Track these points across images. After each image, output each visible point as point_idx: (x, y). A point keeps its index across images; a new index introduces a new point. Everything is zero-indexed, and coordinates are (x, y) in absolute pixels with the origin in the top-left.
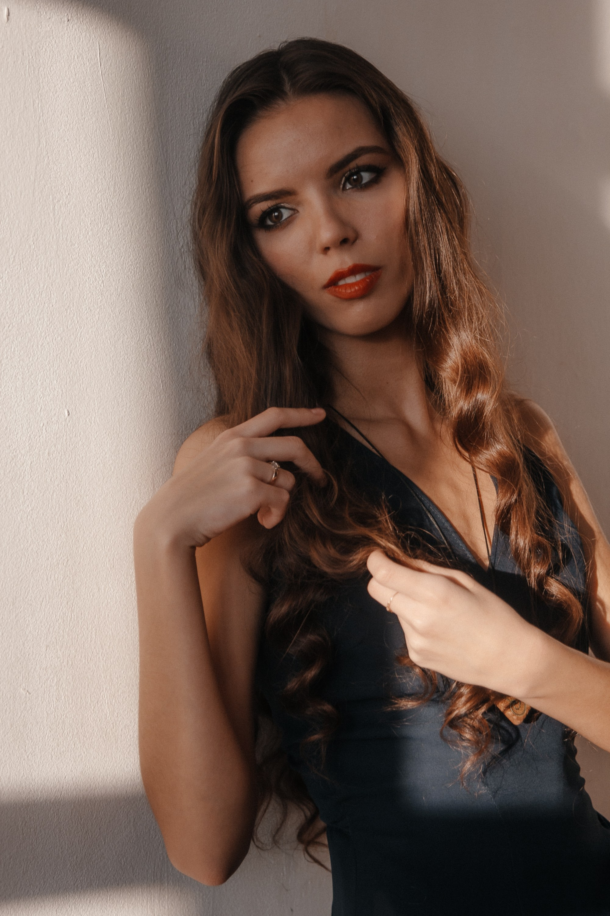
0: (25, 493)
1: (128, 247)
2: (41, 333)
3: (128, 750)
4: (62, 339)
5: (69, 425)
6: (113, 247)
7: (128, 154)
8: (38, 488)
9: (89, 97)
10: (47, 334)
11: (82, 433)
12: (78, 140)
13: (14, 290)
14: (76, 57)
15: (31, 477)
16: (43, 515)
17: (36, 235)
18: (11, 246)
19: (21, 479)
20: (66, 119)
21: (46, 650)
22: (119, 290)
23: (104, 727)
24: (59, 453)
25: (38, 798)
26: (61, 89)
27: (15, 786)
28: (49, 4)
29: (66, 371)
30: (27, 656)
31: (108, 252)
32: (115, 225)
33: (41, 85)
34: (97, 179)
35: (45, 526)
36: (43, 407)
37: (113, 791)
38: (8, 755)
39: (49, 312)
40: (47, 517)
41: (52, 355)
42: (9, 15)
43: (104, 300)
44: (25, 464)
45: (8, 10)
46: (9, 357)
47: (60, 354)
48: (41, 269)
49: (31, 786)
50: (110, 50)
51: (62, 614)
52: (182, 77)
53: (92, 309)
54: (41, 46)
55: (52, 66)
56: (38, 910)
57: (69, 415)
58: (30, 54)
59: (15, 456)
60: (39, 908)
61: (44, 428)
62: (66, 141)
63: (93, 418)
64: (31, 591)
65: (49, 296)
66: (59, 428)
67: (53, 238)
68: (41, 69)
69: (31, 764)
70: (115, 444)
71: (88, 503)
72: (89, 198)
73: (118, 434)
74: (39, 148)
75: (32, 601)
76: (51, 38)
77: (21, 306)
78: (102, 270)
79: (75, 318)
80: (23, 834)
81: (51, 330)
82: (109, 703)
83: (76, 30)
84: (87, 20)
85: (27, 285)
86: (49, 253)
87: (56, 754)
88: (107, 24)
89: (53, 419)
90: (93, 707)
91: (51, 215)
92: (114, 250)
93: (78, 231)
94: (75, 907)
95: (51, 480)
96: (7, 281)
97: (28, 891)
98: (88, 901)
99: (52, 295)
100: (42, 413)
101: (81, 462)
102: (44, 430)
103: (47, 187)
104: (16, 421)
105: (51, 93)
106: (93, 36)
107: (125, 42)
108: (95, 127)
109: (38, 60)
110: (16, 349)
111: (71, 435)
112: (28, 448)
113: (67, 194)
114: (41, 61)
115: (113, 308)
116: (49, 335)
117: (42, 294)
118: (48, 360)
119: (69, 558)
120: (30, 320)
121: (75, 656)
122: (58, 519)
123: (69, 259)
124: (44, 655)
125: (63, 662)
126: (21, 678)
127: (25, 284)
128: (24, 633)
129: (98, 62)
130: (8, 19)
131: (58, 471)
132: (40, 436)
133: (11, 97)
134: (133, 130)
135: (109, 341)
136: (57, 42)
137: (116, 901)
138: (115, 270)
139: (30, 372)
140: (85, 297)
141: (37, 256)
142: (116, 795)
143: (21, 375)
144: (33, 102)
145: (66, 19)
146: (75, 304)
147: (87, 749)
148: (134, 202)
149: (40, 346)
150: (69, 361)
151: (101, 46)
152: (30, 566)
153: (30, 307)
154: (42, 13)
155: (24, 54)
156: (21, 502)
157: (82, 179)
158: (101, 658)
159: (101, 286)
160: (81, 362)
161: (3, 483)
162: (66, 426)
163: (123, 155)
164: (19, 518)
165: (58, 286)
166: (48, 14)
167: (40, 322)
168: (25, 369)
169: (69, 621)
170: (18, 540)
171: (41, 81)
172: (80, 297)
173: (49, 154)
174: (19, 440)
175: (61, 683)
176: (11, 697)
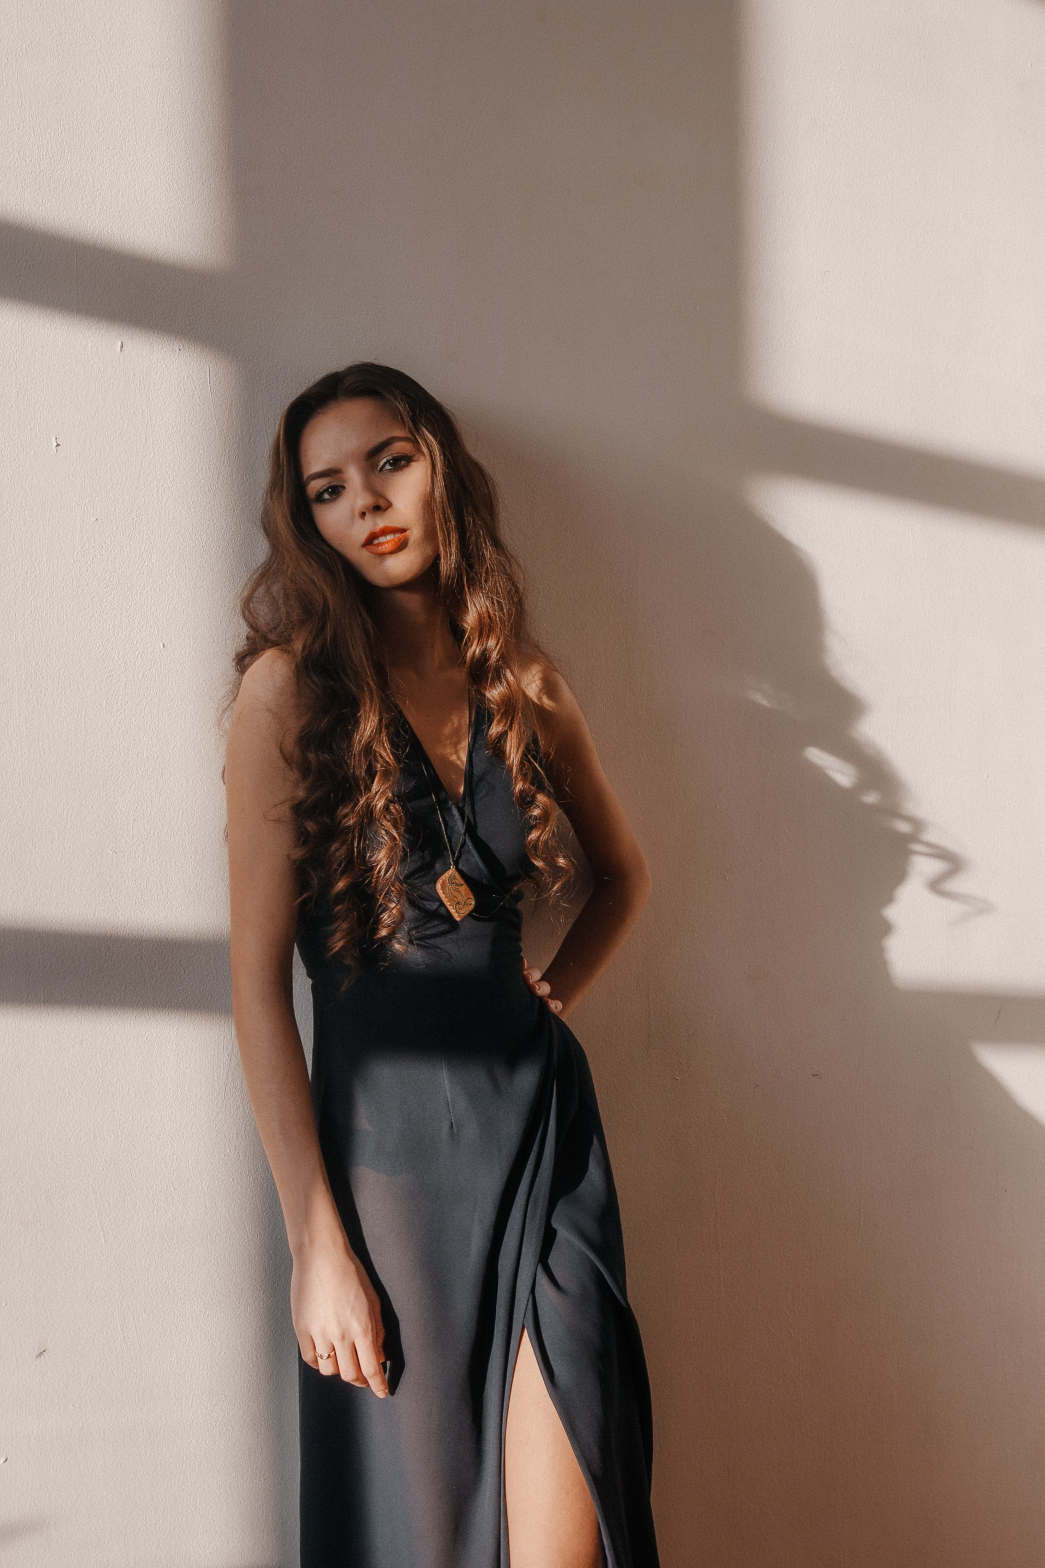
0: (119, 704)
1: (229, 521)
2: (140, 585)
3: (211, 906)
4: (160, 589)
5: (164, 654)
6: (215, 521)
7: (234, 450)
8: (131, 701)
9: (197, 407)
10: (146, 585)
11: (177, 662)
12: (184, 439)
13: (116, 551)
14: (186, 377)
15: (125, 691)
16: (135, 721)
17: (139, 511)
18: (115, 517)
19: (115, 693)
20: (174, 424)
21: (134, 823)
22: (219, 554)
23: (188, 886)
24: (153, 676)
25: (122, 932)
26: (170, 401)
27: (100, 920)
28: (162, 338)
29: (163, 613)
30: (115, 825)
31: (209, 524)
32: (217, 504)
33: (151, 398)
34: (202, 469)
35: (137, 729)
36: (140, 640)
37: (194, 936)
38: (94, 896)
39: (149, 569)
40: (139, 723)
41: (149, 601)
42: (122, 346)
43: (204, 561)
44: (120, 682)
45: (122, 343)
46: (108, 601)
47: (158, 600)
48: (143, 536)
49: (115, 922)
50: (220, 371)
51: (150, 797)
52: (292, 390)
53: (191, 568)
54: (152, 369)
55: (162, 384)
56: (118, 1013)
57: (164, 647)
58: (141, 375)
59: (110, 675)
60: (119, 1013)
61: (140, 655)
62: (173, 440)
63: (188, 651)
64: (121, 778)
65: (150, 556)
66: (154, 656)
67: (156, 512)
68: (152, 386)
69: (115, 906)
70: (209, 672)
71: (180, 715)
72: (193, 483)
73: (212, 664)
74: (146, 446)
75: (122, 785)
76: (163, 363)
77: (122, 564)
78: (203, 539)
79: (174, 574)
80: (106, 956)
81: (150, 582)
82: (194, 868)
83: (187, 357)
84: (199, 349)
85: (128, 547)
86: (151, 524)
87: (139, 901)
88: (218, 352)
89: (149, 650)
90: (177, 870)
91: (155, 496)
92: (216, 523)
93: (181, 508)
94: (153, 1016)
95: (144, 695)
96: (110, 544)
97: (109, 999)
98: (166, 1014)
99: (153, 556)
100: (138, 645)
101: (174, 683)
102: (140, 657)
103: (151, 474)
104: (113, 648)
105: (160, 405)
106: (204, 361)
107: (236, 365)
108: (201, 429)
109: (148, 381)
110: (116, 595)
111: (166, 663)
112: (123, 670)
113: (171, 480)
114: (152, 380)
115: (212, 568)
116: (147, 586)
117: (142, 555)
118: (146, 604)
119: (159, 755)
120: (130, 574)
121: (162, 829)
122: (149, 724)
123: (171, 529)
124: (131, 826)
125: (150, 833)
126: (108, 841)
127: (126, 547)
128: (113, 808)
129: (207, 382)
130: (121, 350)
131: (152, 689)
132: (135, 662)
133: (121, 407)
134: (240, 432)
135: (207, 593)
136: (168, 366)
137: (193, 1018)
138: (215, 538)
139: (128, 613)
140: (184, 559)
141: (139, 526)
142: (197, 939)
143: (120, 615)
144: (142, 411)
145: (177, 349)
146: (174, 563)
147: (169, 901)
148: (238, 486)
149: (138, 594)
150: (166, 606)
151: (211, 369)
152: (121, 758)
153: (130, 564)
154: (154, 345)
155: (136, 375)
156: (114, 709)
157: (186, 469)
158: (187, 833)
159: (201, 550)
160: (178, 607)
161: (98, 695)
162: (161, 655)
163: (229, 451)
164: (112, 722)
165: (158, 549)
166: (161, 345)
167: (139, 576)
168: (124, 611)
169: (156, 802)
170: (110, 738)
171: (150, 396)
172: (180, 558)
173: (155, 450)
174: (115, 663)
175: (146, 848)
176: (98, 854)
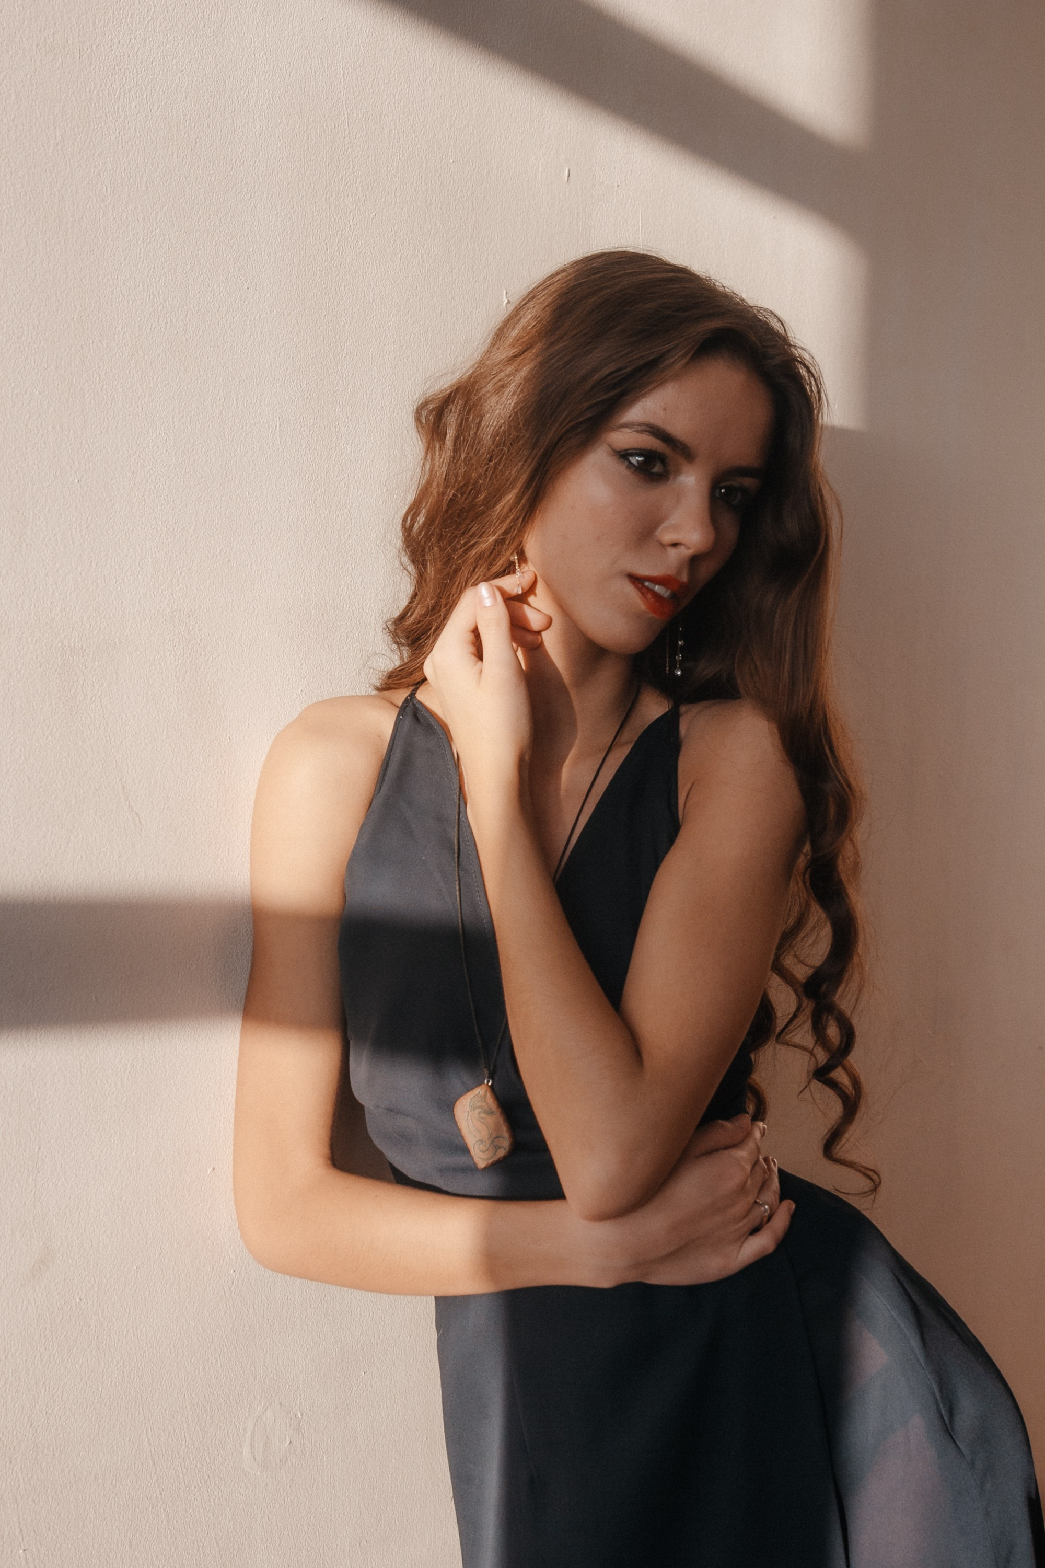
42: (569, 176)
136: (607, 206)
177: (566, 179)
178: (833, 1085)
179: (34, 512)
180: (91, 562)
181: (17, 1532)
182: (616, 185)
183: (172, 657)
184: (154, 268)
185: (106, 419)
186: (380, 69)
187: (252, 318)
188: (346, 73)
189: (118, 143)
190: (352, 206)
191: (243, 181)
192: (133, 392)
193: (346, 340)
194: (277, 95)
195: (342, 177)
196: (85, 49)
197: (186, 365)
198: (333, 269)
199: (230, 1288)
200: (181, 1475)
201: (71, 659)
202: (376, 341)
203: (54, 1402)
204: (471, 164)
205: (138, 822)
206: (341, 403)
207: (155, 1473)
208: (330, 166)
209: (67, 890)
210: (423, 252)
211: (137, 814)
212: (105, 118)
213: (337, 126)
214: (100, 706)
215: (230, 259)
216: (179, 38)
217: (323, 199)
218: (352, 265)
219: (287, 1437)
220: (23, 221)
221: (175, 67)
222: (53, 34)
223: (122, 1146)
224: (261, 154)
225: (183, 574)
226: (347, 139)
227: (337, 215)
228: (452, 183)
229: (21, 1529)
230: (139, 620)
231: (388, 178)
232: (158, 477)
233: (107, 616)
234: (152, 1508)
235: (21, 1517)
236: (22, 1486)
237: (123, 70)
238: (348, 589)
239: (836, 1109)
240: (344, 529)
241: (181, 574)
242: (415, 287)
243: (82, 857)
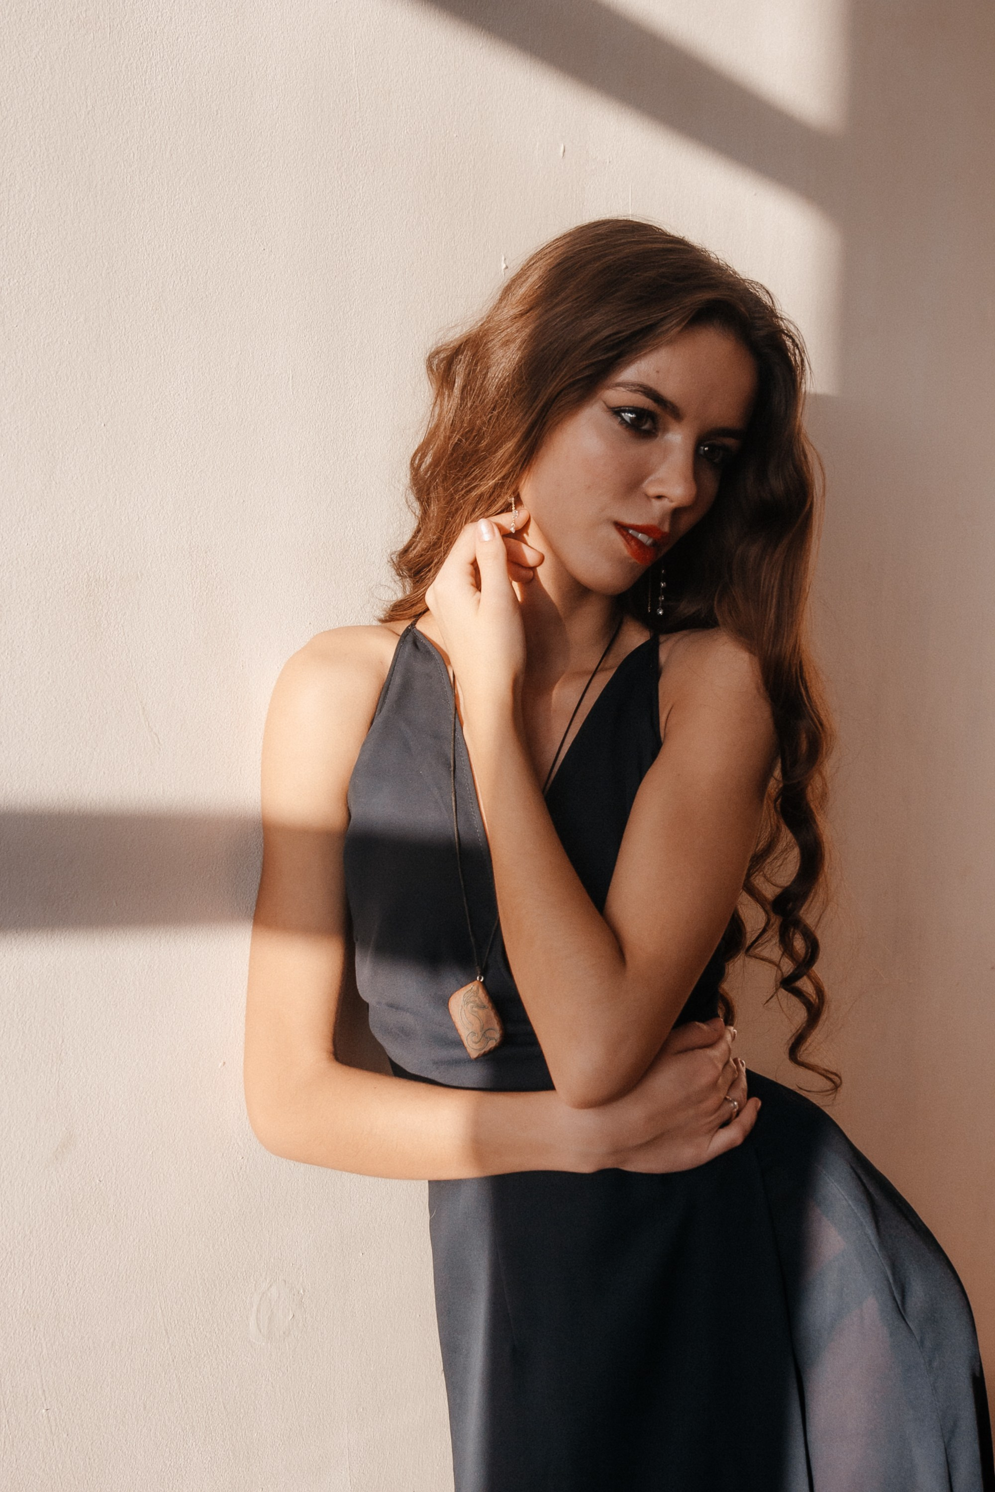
136: (599, 180)
177: (562, 155)
178: (798, 993)
179: (63, 453)
180: (116, 500)
181: (40, 1392)
182: (608, 162)
183: (190, 589)
184: (177, 229)
185: (131, 368)
186: (389, 49)
187: (268, 278)
188: (357, 52)
189: (144, 112)
190: (362, 175)
191: (260, 150)
192: (156, 344)
193: (355, 299)
194: (294, 72)
195: (353, 147)
196: (115, 25)
197: (206, 320)
198: (344, 233)
199: (238, 1174)
200: (192, 1344)
201: (96, 589)
202: (383, 300)
203: (75, 1274)
204: (473, 139)
205: (156, 741)
206: (349, 358)
207: (168, 1341)
208: (342, 138)
209: (91, 803)
210: (427, 219)
211: (156, 734)
212: (132, 88)
213: (348, 101)
214: (122, 634)
215: (248, 222)
216: (203, 16)
217: (335, 168)
218: (361, 230)
219: (291, 1311)
220: (56, 183)
221: (199, 43)
222: (86, 11)
223: (139, 1041)
224: (277, 125)
225: (201, 513)
226: (358, 113)
227: (347, 183)
228: (455, 156)
229: (44, 1391)
230: (159, 555)
231: (395, 150)
232: (179, 423)
233: (130, 550)
234: (165, 1374)
235: (44, 1379)
236: (45, 1350)
237: (150, 45)
238: (354, 530)
239: (801, 1015)
240: (352, 475)
241: (199, 512)
242: (419, 252)
243: (104, 773)
